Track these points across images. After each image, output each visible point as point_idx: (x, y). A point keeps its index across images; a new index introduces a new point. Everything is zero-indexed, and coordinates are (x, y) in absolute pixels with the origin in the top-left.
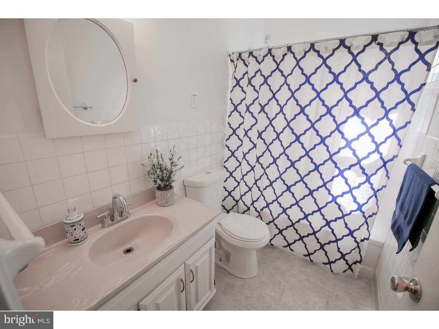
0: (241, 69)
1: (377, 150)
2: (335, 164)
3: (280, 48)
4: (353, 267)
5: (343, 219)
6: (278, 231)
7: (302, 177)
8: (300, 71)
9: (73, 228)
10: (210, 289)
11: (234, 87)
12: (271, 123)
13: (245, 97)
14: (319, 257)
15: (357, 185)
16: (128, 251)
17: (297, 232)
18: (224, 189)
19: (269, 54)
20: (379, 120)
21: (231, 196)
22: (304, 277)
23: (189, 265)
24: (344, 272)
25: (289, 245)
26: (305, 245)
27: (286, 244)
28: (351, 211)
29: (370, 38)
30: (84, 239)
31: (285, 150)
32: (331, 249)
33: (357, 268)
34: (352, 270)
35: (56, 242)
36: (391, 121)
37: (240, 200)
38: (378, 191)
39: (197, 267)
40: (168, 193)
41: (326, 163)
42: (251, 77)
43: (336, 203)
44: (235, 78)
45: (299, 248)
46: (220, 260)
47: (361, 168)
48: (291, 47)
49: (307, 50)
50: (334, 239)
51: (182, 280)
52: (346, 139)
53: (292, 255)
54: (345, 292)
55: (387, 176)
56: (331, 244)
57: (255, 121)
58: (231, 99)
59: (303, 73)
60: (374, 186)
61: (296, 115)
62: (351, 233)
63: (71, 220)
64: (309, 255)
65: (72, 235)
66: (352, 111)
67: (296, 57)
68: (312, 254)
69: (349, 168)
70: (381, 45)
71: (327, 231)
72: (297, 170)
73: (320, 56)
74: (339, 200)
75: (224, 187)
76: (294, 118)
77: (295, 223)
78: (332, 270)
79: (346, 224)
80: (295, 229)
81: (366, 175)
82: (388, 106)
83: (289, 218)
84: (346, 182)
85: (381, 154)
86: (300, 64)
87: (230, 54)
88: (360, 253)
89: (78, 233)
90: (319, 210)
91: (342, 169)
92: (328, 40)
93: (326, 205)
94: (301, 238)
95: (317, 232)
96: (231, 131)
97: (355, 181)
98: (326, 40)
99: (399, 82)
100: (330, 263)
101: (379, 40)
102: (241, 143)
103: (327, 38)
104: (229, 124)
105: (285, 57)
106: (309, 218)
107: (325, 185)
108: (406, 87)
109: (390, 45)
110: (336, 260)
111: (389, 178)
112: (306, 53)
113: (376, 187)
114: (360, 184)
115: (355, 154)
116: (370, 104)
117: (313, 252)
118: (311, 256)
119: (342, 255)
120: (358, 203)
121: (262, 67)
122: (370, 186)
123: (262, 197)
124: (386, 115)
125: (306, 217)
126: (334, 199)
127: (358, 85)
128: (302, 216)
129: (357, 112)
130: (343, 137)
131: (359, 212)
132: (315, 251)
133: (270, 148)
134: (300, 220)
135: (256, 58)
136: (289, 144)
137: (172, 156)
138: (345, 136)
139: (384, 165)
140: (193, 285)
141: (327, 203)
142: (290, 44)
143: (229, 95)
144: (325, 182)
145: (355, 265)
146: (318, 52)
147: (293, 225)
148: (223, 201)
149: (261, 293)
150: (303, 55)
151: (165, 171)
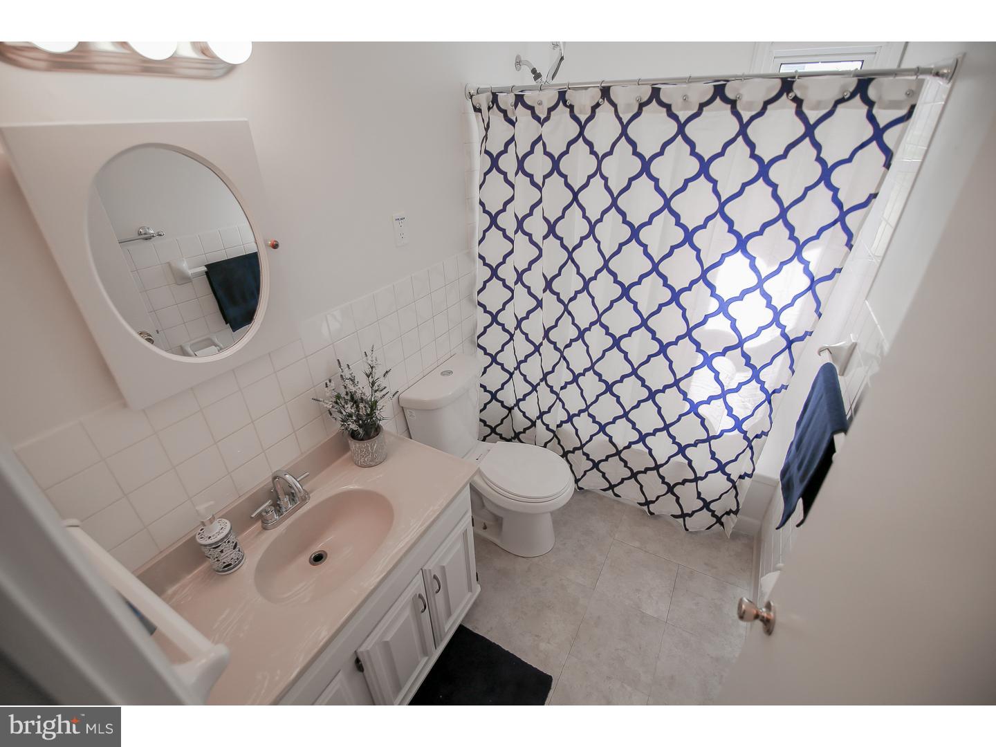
0: (500, 131)
1: (776, 320)
2: (697, 344)
3: (586, 88)
4: (723, 520)
5: (708, 443)
6: (590, 464)
7: (636, 367)
8: (630, 148)
9: (219, 550)
10: (470, 589)
11: (486, 174)
12: (571, 258)
13: (513, 196)
14: (667, 506)
15: (734, 386)
16: (318, 558)
17: (626, 465)
18: (482, 389)
19: (561, 103)
20: (783, 264)
21: (498, 400)
22: (637, 544)
23: (430, 570)
24: (708, 528)
25: (612, 487)
26: (641, 487)
27: (607, 485)
28: (723, 432)
29: (777, 84)
30: (239, 561)
31: (600, 316)
32: (687, 493)
33: (730, 521)
34: (722, 524)
35: (190, 571)
36: (806, 264)
37: (516, 408)
38: (774, 392)
39: (443, 568)
40: (373, 444)
41: (680, 342)
42: (523, 154)
43: (698, 415)
44: (487, 152)
45: (629, 492)
46: (485, 528)
47: (744, 355)
48: (609, 88)
49: (645, 99)
50: (692, 476)
51: (420, 596)
52: (718, 298)
53: (619, 502)
54: (706, 564)
55: (791, 367)
56: (687, 484)
57: (537, 252)
58: (482, 204)
59: (635, 153)
60: (766, 386)
61: (621, 245)
62: (721, 468)
63: (210, 537)
64: (648, 503)
65: (218, 560)
66: (732, 241)
67: (621, 115)
68: (653, 502)
69: (723, 353)
70: (798, 102)
71: (680, 464)
72: (626, 354)
73: (672, 115)
74: (702, 410)
75: (482, 386)
76: (618, 252)
77: (622, 451)
78: (687, 527)
79: (713, 454)
80: (622, 459)
81: (753, 367)
82: (802, 236)
83: (611, 441)
84: (717, 379)
85: (783, 327)
86: (628, 132)
87: (472, 92)
88: (736, 497)
89: (229, 555)
90: (667, 427)
91: (710, 353)
92: (690, 80)
93: (679, 420)
94: (634, 475)
95: (662, 465)
96: (488, 272)
97: (732, 379)
98: (686, 79)
99: (830, 186)
100: (683, 516)
101: (797, 91)
102: (511, 294)
103: (687, 75)
104: (481, 257)
105: (597, 110)
106: (649, 440)
107: (676, 383)
108: (841, 196)
109: (816, 107)
110: (694, 512)
111: (793, 372)
112: (642, 106)
113: (769, 387)
114: (740, 385)
115: (734, 327)
116: (768, 230)
117: (655, 499)
118: (651, 506)
119: (704, 503)
120: (735, 418)
121: (546, 130)
122: (760, 385)
123: (559, 404)
124: (798, 253)
125: (642, 438)
126: (694, 408)
127: (746, 188)
128: (636, 436)
129: (742, 244)
130: (713, 294)
131: (736, 432)
132: (658, 498)
133: (570, 307)
134: (631, 444)
135: (531, 109)
136: (609, 305)
137: (372, 368)
138: (718, 292)
139: (789, 347)
140: (440, 595)
141: (681, 416)
142: (607, 82)
143: (476, 195)
144: (677, 378)
145: (729, 517)
146: (668, 107)
147: (618, 453)
148: (481, 411)
149: (561, 580)
150: (635, 110)
151: (361, 405)
